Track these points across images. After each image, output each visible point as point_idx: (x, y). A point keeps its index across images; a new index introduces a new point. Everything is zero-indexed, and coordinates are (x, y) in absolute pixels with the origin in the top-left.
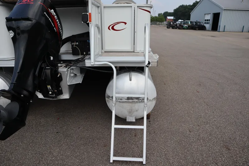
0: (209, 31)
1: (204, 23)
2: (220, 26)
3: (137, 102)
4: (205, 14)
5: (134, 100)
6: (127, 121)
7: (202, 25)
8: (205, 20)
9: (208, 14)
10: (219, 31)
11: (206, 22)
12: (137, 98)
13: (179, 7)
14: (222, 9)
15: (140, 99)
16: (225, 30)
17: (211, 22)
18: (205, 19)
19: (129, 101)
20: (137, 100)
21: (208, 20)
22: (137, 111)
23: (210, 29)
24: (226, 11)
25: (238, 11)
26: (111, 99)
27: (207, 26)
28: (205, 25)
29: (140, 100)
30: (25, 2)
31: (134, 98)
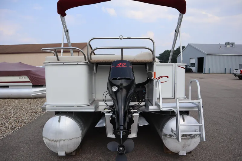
0: (195, 73)
1: (190, 66)
2: (205, 69)
3: (189, 138)
4: (190, 59)
5: (187, 137)
6: (180, 155)
7: (189, 67)
8: (191, 64)
9: (193, 58)
10: (205, 73)
11: (192, 65)
12: (190, 135)
13: (164, 52)
14: (205, 54)
15: (192, 135)
16: (210, 73)
17: (196, 65)
18: (191, 62)
19: (183, 137)
20: (189, 137)
21: (193, 64)
22: (189, 145)
23: (197, 71)
24: (208, 56)
25: (219, 56)
26: (168, 137)
27: (193, 69)
28: (191, 68)
29: (192, 137)
30: (120, 66)
31: (188, 135)
